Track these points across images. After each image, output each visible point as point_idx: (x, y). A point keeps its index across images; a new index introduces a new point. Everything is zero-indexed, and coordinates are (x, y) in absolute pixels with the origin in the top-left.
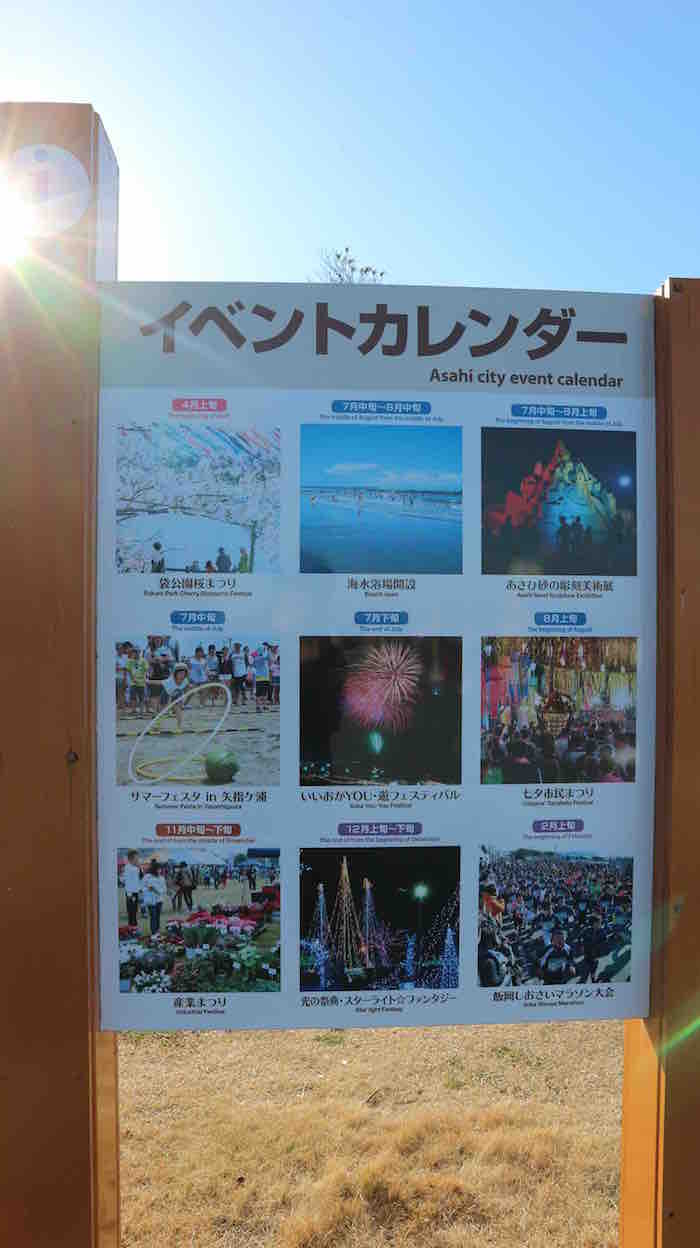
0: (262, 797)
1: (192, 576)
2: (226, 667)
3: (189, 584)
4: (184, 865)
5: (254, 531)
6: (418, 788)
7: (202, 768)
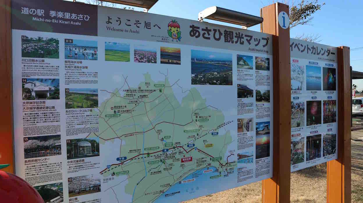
0: (303, 128)
1: (295, 91)
2: (299, 106)
3: (295, 92)
4: (294, 141)
5: (302, 83)
6: (318, 125)
7: (296, 124)
